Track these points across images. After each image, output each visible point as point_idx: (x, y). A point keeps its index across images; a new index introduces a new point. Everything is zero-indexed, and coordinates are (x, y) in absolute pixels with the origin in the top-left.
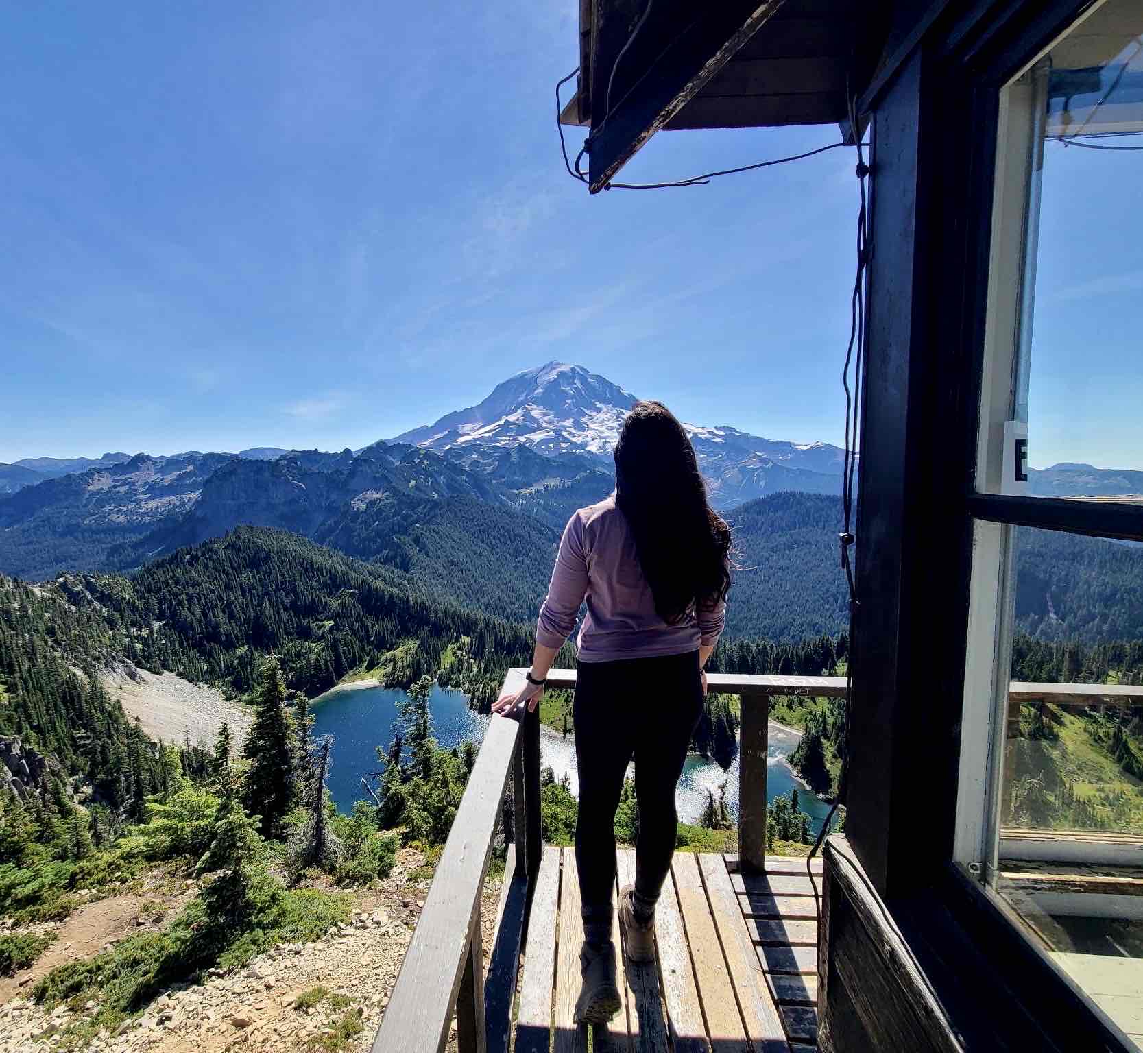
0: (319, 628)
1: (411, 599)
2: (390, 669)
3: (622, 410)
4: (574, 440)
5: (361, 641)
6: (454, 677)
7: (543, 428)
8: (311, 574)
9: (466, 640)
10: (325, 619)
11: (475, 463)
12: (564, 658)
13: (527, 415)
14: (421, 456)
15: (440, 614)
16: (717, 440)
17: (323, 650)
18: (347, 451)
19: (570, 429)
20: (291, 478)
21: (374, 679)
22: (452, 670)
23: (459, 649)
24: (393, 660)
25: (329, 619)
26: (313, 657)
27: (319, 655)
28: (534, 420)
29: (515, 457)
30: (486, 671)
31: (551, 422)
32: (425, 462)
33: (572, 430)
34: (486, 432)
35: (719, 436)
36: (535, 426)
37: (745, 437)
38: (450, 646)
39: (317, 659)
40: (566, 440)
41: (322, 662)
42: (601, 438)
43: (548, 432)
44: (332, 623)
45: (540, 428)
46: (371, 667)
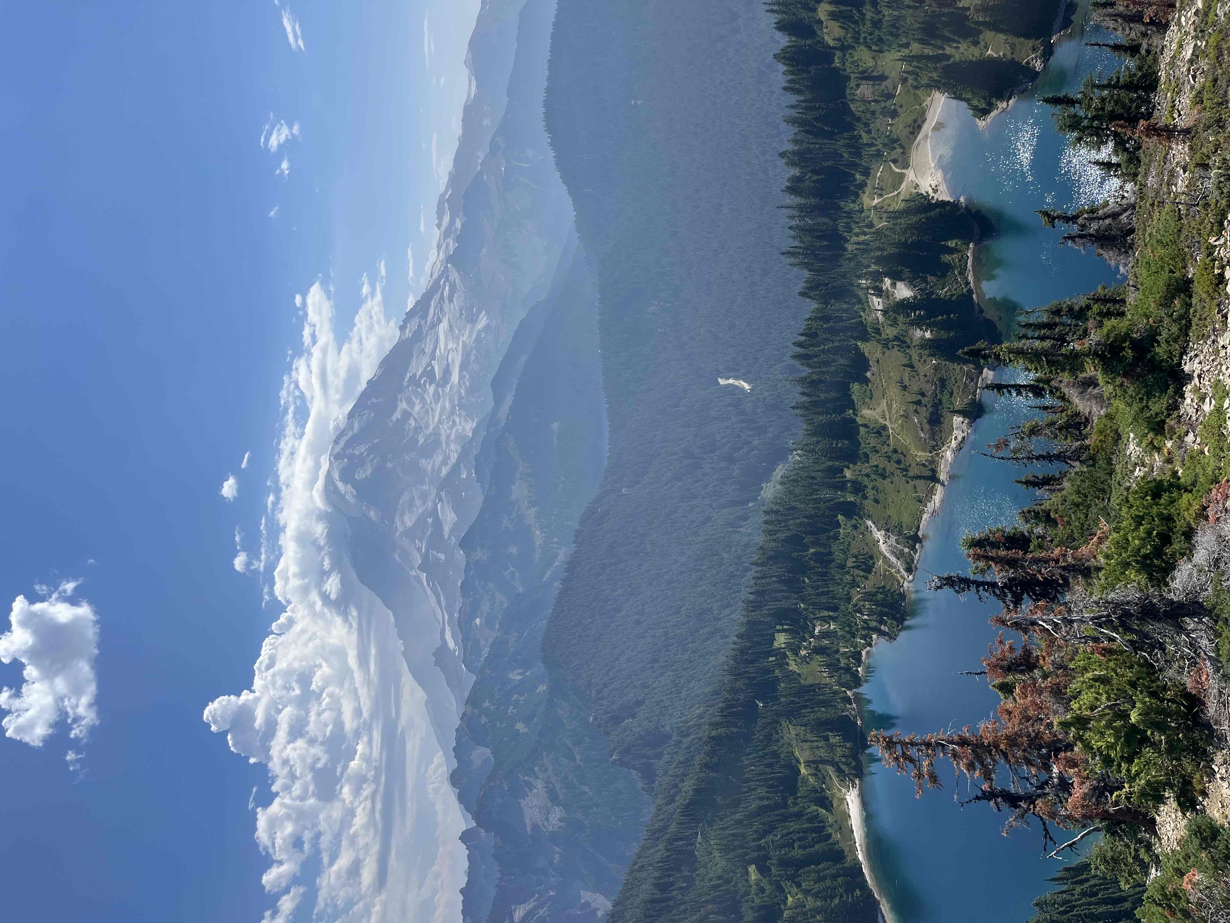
0: (762, 890)
1: (713, 733)
2: (831, 771)
4: (454, 457)
5: (785, 818)
6: (843, 662)
7: (435, 510)
8: (671, 903)
9: (781, 640)
10: (747, 881)
11: (489, 622)
12: (813, 478)
13: (410, 534)
14: (476, 711)
15: (739, 684)
16: (458, 224)
17: (799, 885)
18: (465, 837)
19: (437, 464)
21: (847, 797)
22: (833, 667)
23: (797, 654)
24: (814, 764)
25: (747, 873)
26: (811, 903)
27: (807, 892)
28: (420, 522)
29: (480, 555)
30: (835, 609)
31: (424, 496)
32: (486, 704)
33: (439, 458)
34: (439, 602)
35: (452, 222)
36: (430, 520)
37: (454, 179)
38: (793, 667)
39: (816, 896)
40: (455, 470)
41: (817, 887)
42: (452, 413)
43: (441, 500)
44: (752, 868)
45: (434, 513)
46: (825, 802)
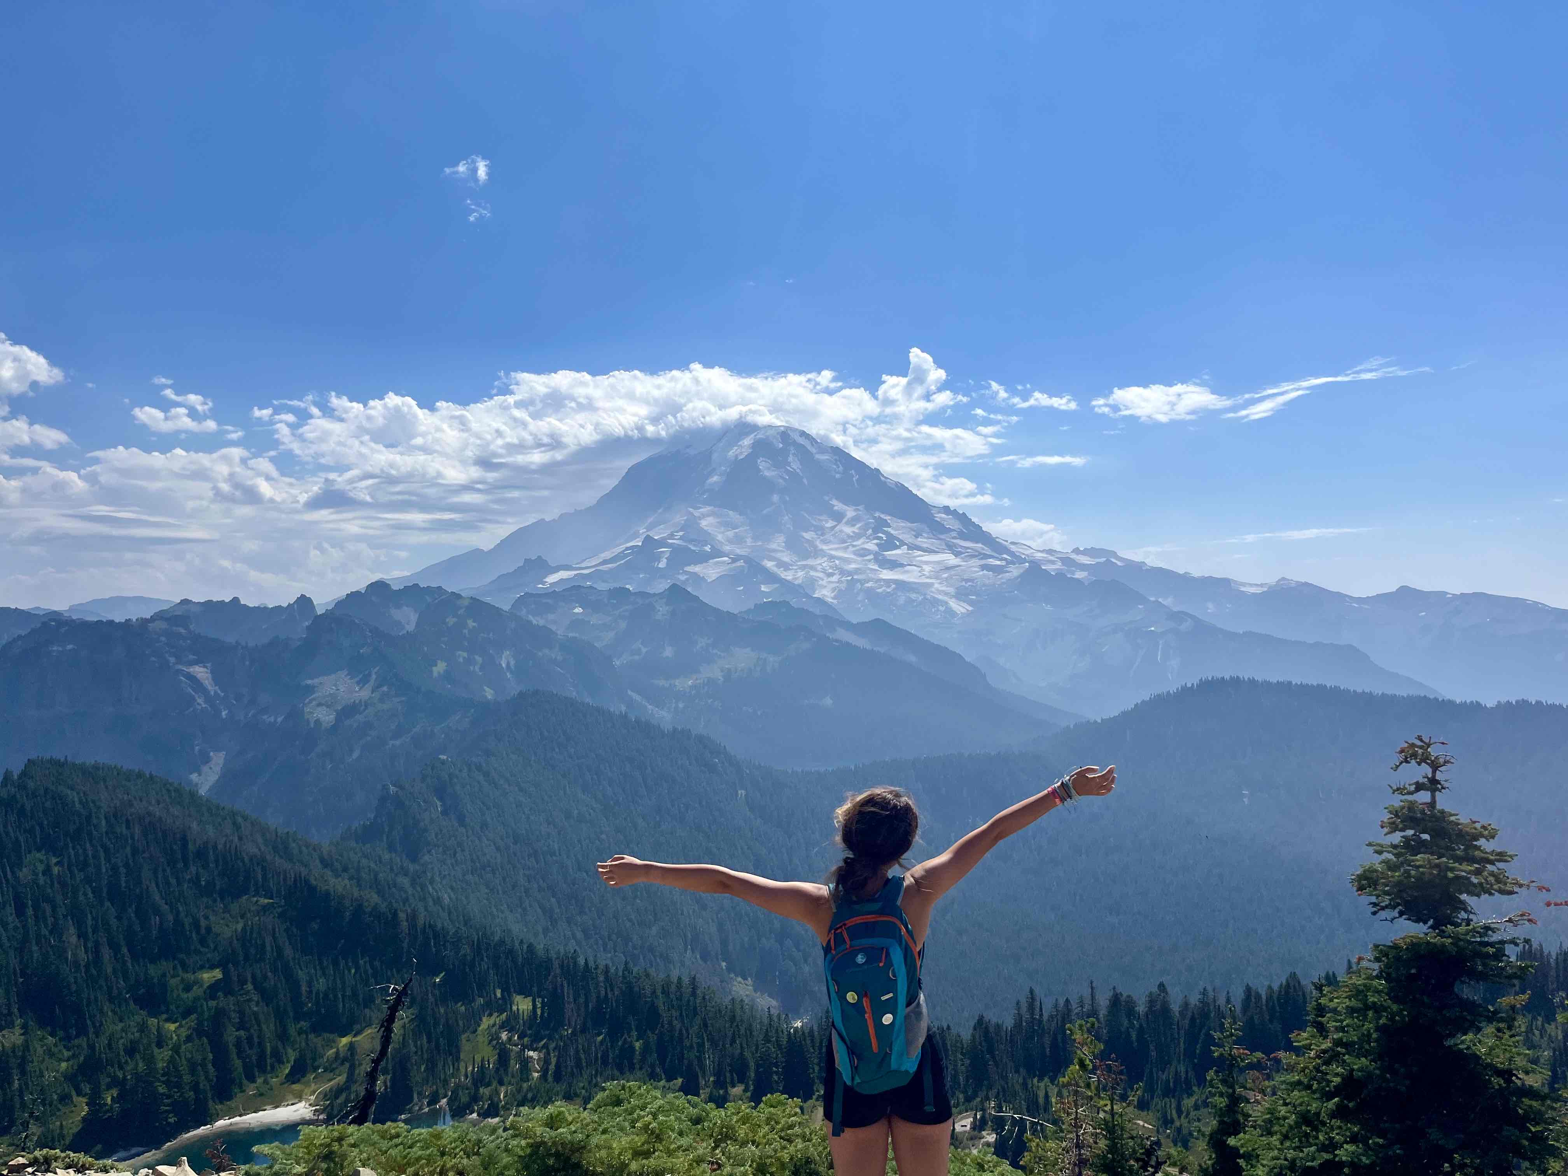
0: (188, 989)
1: (402, 916)
2: (341, 1079)
3: (888, 518)
4: (788, 576)
5: (280, 1016)
6: (484, 1091)
7: (721, 554)
8: (180, 865)
9: (523, 1005)
10: (202, 967)
11: (577, 623)
12: (733, 1041)
13: (690, 525)
14: (461, 612)
15: (466, 950)
16: (1080, 575)
17: (189, 1039)
18: (304, 602)
19: (778, 555)
20: (172, 660)
21: (302, 1104)
22: (480, 1079)
23: (502, 1027)
24: (350, 1056)
25: (212, 967)
26: (162, 1057)
27: (176, 1049)
28: (705, 537)
29: (662, 610)
30: (558, 1077)
31: (738, 540)
32: (471, 623)
33: (786, 558)
34: (605, 562)
35: (1083, 567)
36: (708, 548)
37: (1136, 568)
38: (486, 1022)
39: (171, 1061)
40: (772, 578)
41: (184, 1067)
42: (843, 572)
43: (734, 561)
44: (217, 974)
45: (717, 553)
46: (298, 1074)
